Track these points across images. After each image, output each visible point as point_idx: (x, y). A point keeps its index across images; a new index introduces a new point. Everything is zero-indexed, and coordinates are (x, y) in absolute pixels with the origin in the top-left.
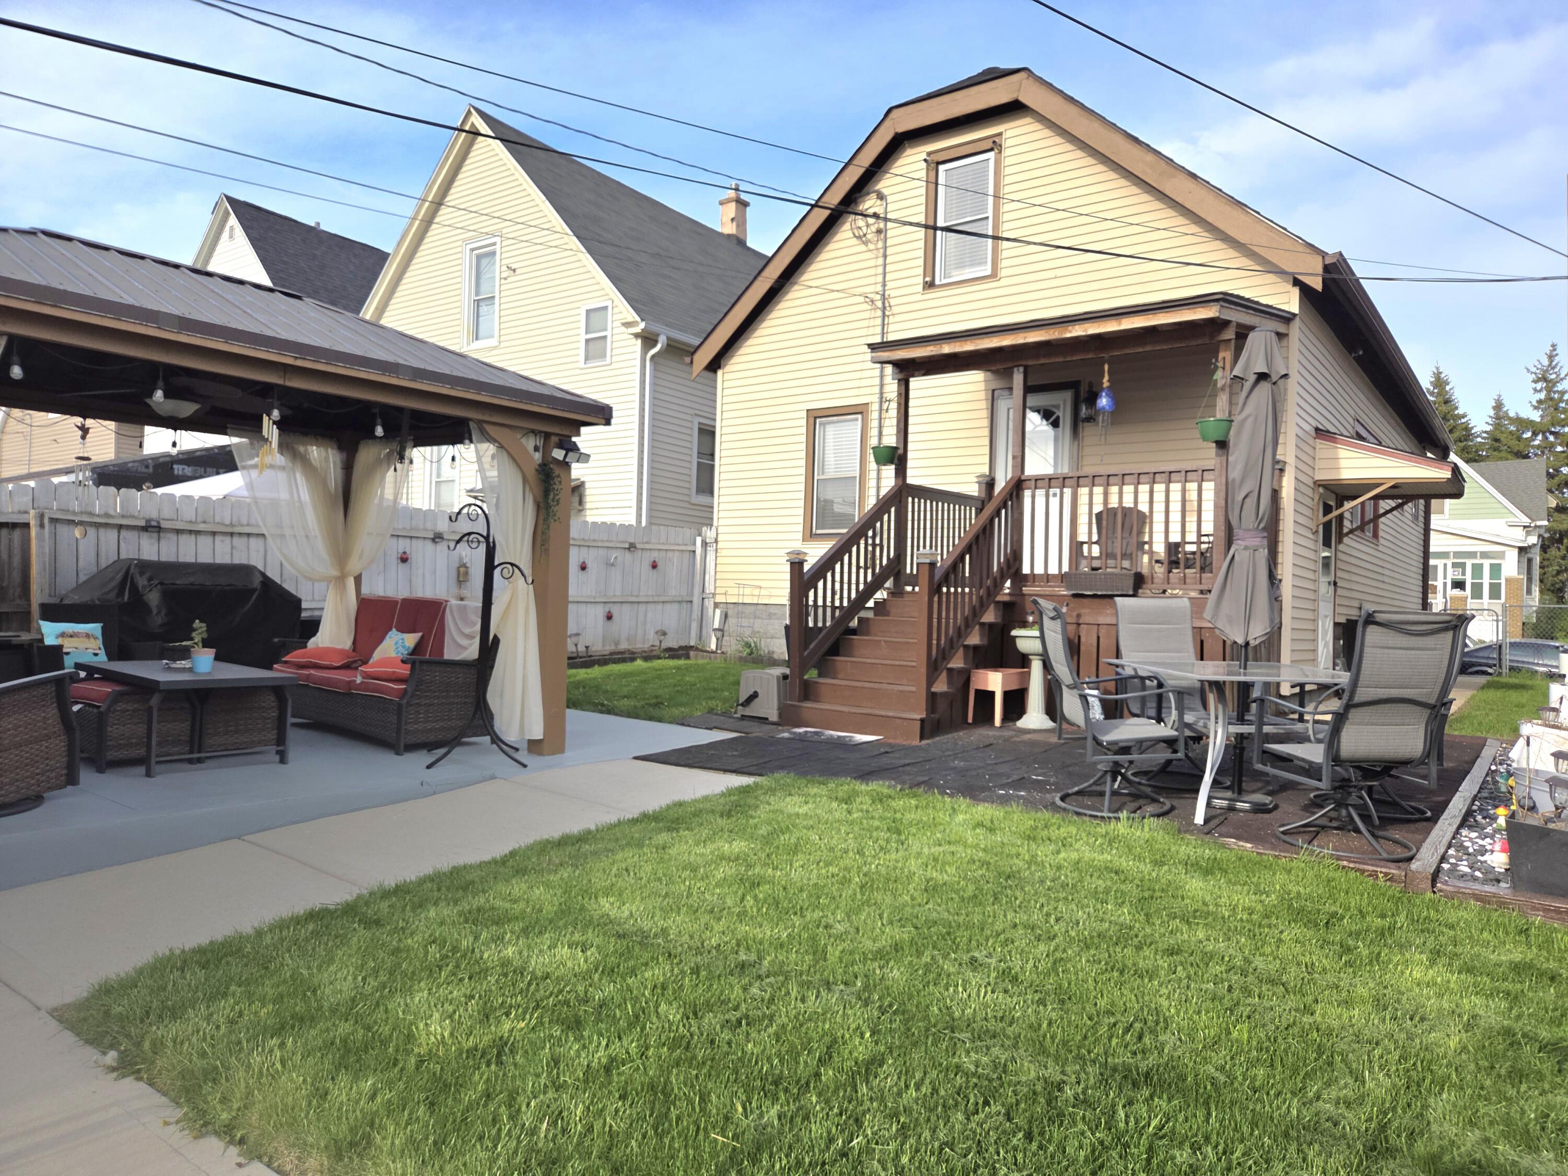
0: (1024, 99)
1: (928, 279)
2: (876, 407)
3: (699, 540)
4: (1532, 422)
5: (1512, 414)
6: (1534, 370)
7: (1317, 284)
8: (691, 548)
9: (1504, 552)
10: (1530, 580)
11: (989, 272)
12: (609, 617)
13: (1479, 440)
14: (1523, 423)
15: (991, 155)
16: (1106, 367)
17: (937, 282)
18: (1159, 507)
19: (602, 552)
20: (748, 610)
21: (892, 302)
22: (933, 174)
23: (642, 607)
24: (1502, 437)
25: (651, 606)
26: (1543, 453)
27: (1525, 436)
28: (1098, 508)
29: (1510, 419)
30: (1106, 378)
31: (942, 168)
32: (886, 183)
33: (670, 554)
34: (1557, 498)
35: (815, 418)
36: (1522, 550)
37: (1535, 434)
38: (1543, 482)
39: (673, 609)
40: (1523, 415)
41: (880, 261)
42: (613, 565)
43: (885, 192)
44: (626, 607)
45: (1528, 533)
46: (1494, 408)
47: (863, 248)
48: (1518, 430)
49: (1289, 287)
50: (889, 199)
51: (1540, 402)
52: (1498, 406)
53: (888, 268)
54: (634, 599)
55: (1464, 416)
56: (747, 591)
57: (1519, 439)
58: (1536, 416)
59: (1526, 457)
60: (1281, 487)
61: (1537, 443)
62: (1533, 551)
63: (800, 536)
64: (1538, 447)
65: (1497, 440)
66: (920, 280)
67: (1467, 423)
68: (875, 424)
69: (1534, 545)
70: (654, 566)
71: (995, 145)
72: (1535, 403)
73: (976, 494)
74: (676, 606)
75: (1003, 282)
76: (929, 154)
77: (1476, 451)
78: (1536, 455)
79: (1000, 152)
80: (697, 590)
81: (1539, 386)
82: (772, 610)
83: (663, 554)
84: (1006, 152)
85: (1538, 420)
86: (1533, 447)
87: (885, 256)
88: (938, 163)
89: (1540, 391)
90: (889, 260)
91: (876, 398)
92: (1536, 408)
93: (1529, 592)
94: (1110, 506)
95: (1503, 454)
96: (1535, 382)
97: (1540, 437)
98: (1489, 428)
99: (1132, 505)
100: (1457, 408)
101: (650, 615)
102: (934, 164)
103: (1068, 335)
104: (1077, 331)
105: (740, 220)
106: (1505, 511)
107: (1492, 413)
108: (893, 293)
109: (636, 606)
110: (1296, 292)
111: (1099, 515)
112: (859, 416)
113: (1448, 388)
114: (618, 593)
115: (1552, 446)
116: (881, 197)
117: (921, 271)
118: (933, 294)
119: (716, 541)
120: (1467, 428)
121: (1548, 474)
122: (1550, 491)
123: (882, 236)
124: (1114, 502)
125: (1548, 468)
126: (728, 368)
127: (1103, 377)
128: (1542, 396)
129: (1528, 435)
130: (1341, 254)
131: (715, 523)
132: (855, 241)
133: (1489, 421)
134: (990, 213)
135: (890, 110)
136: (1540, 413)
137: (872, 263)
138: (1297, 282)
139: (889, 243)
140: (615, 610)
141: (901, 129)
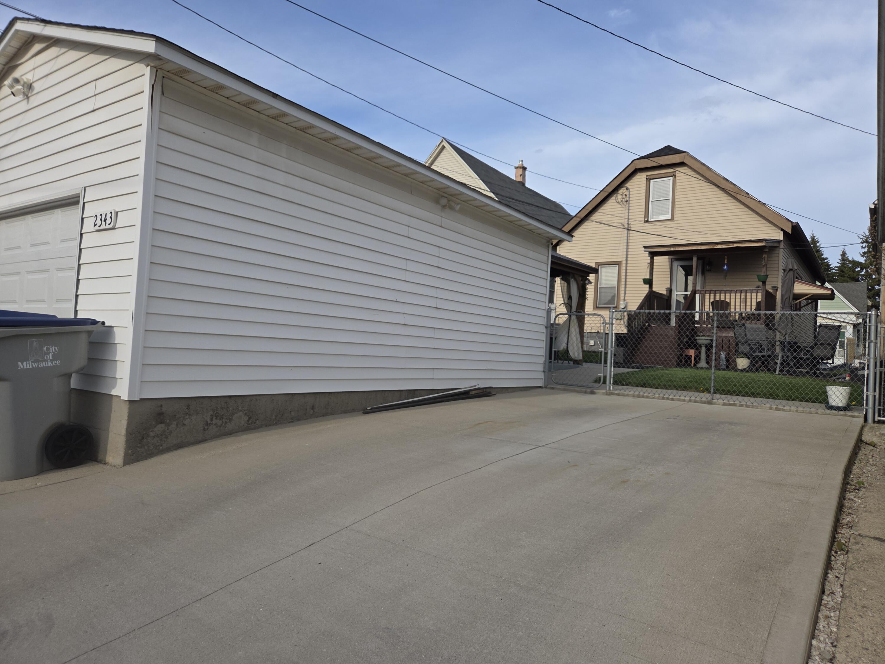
0: (685, 162)
1: (646, 219)
2: (624, 262)
4: (861, 263)
5: (850, 259)
6: (862, 237)
7: (789, 231)
9: (846, 326)
10: (858, 339)
11: (670, 218)
13: (834, 271)
14: (856, 264)
15: (671, 178)
16: (726, 257)
17: (649, 220)
18: (733, 301)
21: (632, 226)
22: (648, 182)
24: (845, 270)
26: (866, 278)
27: (857, 270)
28: (712, 300)
29: (849, 261)
30: (726, 261)
31: (651, 181)
32: (630, 184)
34: (872, 301)
35: (599, 265)
36: (855, 326)
37: (862, 269)
38: (865, 293)
40: (856, 259)
41: (627, 211)
43: (629, 187)
45: (858, 318)
46: (841, 255)
47: (620, 206)
48: (853, 267)
49: (780, 231)
50: (631, 190)
51: (864, 253)
52: (844, 254)
53: (630, 214)
55: (826, 259)
57: (854, 271)
58: (862, 260)
59: (857, 281)
60: (776, 295)
61: (863, 273)
62: (860, 326)
63: (592, 307)
64: (863, 275)
65: (842, 271)
66: (643, 219)
67: (828, 262)
68: (624, 268)
69: (860, 323)
71: (674, 176)
72: (862, 254)
73: (666, 294)
75: (676, 222)
76: (647, 176)
77: (833, 276)
78: (862, 279)
79: (675, 177)
81: (864, 245)
84: (677, 178)
85: (864, 262)
86: (861, 275)
87: (629, 210)
88: (650, 179)
89: (865, 247)
90: (630, 211)
91: (625, 259)
92: (863, 256)
93: (858, 346)
94: (716, 300)
95: (846, 278)
96: (862, 243)
97: (864, 271)
98: (839, 265)
99: (724, 300)
100: (822, 255)
102: (649, 180)
103: (716, 247)
104: (719, 247)
105: (523, 176)
106: (847, 306)
107: (840, 257)
108: (632, 223)
110: (782, 233)
111: (712, 303)
112: (617, 266)
113: (818, 245)
115: (870, 275)
116: (627, 189)
117: (643, 216)
118: (647, 224)
119: (555, 309)
120: (828, 265)
121: (868, 289)
122: (869, 297)
123: (628, 203)
124: (718, 298)
125: (868, 286)
126: (561, 246)
127: (725, 260)
128: (866, 250)
129: (859, 269)
130: (797, 223)
132: (616, 204)
133: (839, 261)
134: (671, 197)
135: (634, 160)
136: (865, 258)
137: (624, 212)
138: (782, 230)
139: (630, 205)
141: (638, 167)
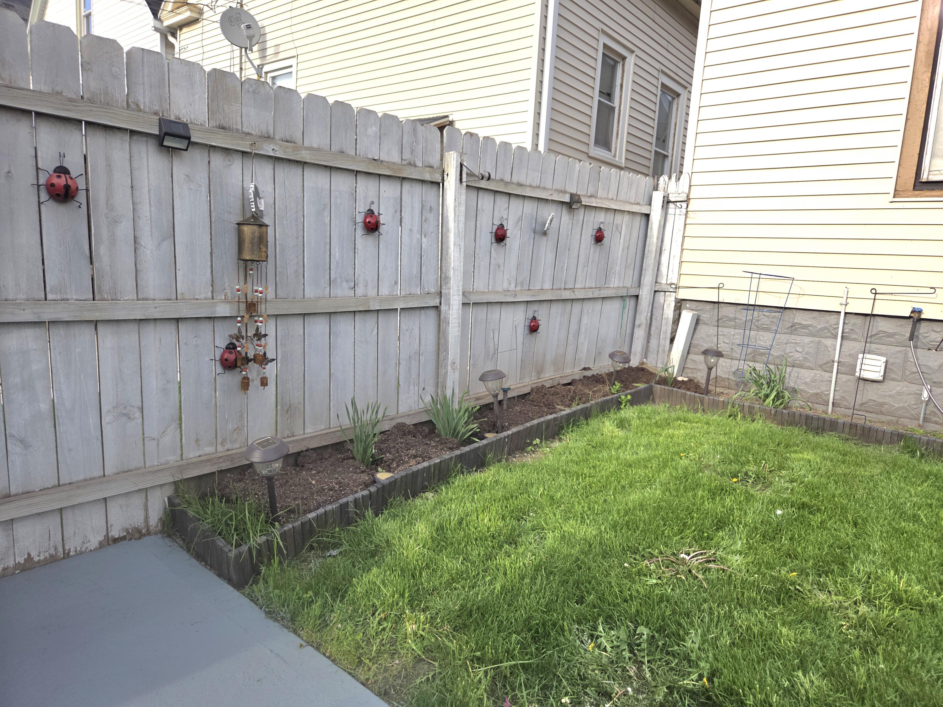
3: (658, 197)
8: (645, 210)
12: (533, 328)
19: (529, 207)
20: (764, 318)
23: (577, 307)
25: (588, 306)
33: (619, 218)
39: (613, 308)
42: (545, 234)
44: (556, 309)
54: (567, 295)
56: (766, 285)
63: (890, 186)
70: (599, 238)
74: (616, 305)
80: (648, 279)
82: (800, 318)
83: (610, 216)
101: (585, 320)
109: (569, 305)
114: (547, 286)
119: (687, 199)
131: (687, 168)
140: (542, 314)
